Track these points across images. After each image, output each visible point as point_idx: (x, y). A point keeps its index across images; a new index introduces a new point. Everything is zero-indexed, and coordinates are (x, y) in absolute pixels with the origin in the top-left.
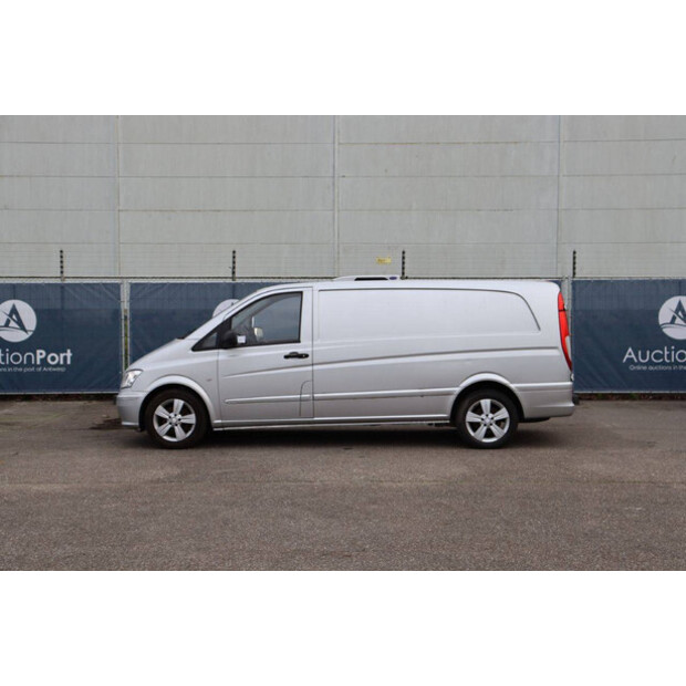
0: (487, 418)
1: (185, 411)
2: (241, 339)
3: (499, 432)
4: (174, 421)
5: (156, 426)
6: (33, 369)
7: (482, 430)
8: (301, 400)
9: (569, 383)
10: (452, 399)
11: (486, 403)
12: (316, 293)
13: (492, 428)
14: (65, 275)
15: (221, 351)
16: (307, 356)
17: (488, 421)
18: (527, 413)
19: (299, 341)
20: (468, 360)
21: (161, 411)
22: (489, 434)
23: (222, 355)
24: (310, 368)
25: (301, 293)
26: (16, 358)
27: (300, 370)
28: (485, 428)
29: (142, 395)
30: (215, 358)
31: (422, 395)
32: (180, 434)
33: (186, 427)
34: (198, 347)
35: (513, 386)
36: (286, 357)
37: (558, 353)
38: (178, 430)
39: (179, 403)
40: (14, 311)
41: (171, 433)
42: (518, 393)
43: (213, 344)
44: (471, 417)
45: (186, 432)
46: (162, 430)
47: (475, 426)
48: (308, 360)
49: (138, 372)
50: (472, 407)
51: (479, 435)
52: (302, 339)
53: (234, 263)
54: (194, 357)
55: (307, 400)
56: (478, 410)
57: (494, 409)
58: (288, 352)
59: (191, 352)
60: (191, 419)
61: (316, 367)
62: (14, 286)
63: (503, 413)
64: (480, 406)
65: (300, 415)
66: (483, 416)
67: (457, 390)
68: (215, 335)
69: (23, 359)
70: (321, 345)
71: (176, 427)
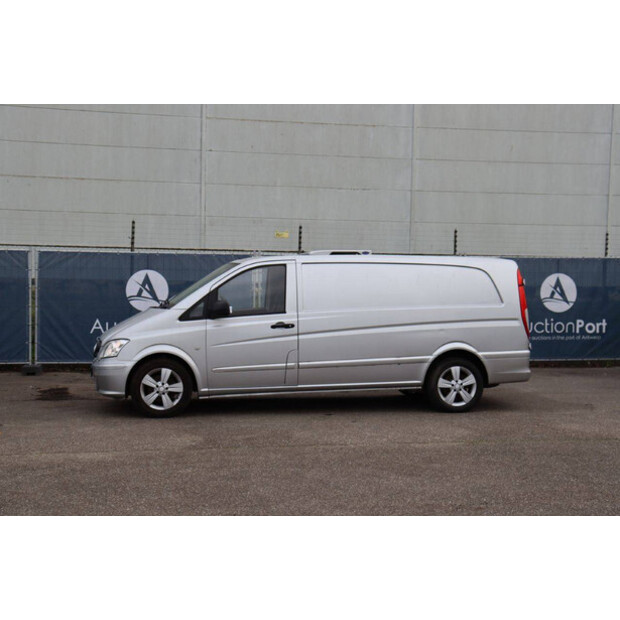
0: (458, 383)
1: (172, 380)
3: (468, 397)
4: (162, 389)
5: (143, 395)
7: (453, 395)
8: (286, 368)
10: (426, 366)
11: (456, 370)
12: (299, 265)
13: (461, 392)
15: (209, 321)
16: (293, 326)
17: (458, 386)
18: (491, 380)
19: (284, 312)
20: (442, 330)
21: (148, 380)
22: (458, 398)
23: (209, 325)
24: (296, 337)
25: (285, 265)
27: (287, 339)
28: (455, 393)
29: (130, 365)
30: (203, 328)
31: (399, 363)
32: (168, 403)
33: (172, 395)
34: (185, 317)
35: (480, 354)
36: (273, 327)
37: (519, 324)
38: (165, 398)
39: (166, 372)
41: (158, 402)
42: (484, 360)
43: (201, 314)
44: (442, 383)
45: (173, 400)
46: (149, 399)
47: (446, 391)
48: (294, 330)
49: (124, 342)
50: (443, 374)
51: (450, 399)
52: (287, 310)
53: (133, 232)
54: (179, 326)
55: (292, 368)
56: (449, 377)
57: (463, 375)
58: (274, 322)
59: (178, 321)
60: (179, 387)
61: (301, 337)
63: (471, 380)
64: (450, 372)
65: (285, 383)
66: (453, 382)
67: (431, 358)
68: (202, 305)
70: (305, 316)
71: (163, 396)
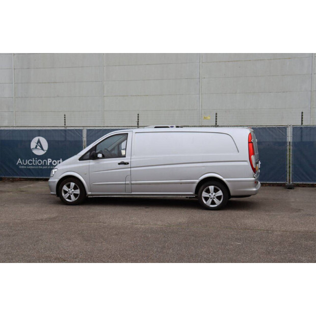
0: (212, 195)
1: (75, 188)
2: (100, 155)
3: (218, 202)
4: (70, 192)
5: (63, 194)
6: (46, 167)
7: (210, 201)
8: (125, 184)
9: (254, 179)
10: (195, 185)
11: (211, 188)
12: (134, 134)
13: (214, 200)
14: (66, 125)
15: (91, 161)
16: (128, 164)
17: (212, 196)
18: (232, 193)
19: (125, 157)
21: (65, 188)
22: (213, 203)
23: (92, 163)
24: (130, 169)
25: (127, 134)
26: (40, 162)
27: (125, 170)
29: (57, 180)
30: (88, 164)
31: (181, 183)
32: (73, 199)
33: (76, 195)
34: (81, 159)
35: (224, 180)
36: (119, 164)
37: (248, 164)
39: (73, 184)
40: (39, 142)
41: (69, 198)
42: (228, 184)
43: (88, 157)
44: (204, 194)
45: (76, 197)
46: (65, 196)
47: (206, 199)
48: (129, 166)
49: (56, 170)
50: (205, 190)
51: (208, 203)
53: (138, 119)
54: (79, 163)
55: (128, 184)
56: (208, 191)
57: (216, 191)
58: (120, 161)
59: (78, 161)
60: (78, 192)
61: (132, 169)
62: (39, 131)
63: (220, 193)
64: (208, 189)
65: (125, 191)
66: (210, 194)
67: (197, 181)
68: (89, 153)
69: (42, 163)
70: (135, 159)
71: (71, 195)
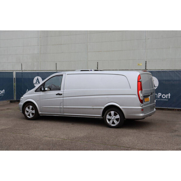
0: (113, 117)
2: (46, 89)
8: (60, 108)
10: (102, 110)
11: (112, 113)
19: (60, 90)
24: (62, 98)
25: (62, 75)
27: (60, 98)
31: (93, 109)
34: (36, 91)
36: (57, 95)
42: (123, 110)
44: (108, 117)
48: (62, 96)
56: (110, 115)
58: (57, 93)
59: (34, 92)
61: (64, 98)
63: (118, 116)
65: (60, 112)
67: (103, 107)
71: (30, 114)
